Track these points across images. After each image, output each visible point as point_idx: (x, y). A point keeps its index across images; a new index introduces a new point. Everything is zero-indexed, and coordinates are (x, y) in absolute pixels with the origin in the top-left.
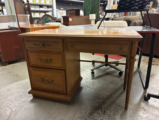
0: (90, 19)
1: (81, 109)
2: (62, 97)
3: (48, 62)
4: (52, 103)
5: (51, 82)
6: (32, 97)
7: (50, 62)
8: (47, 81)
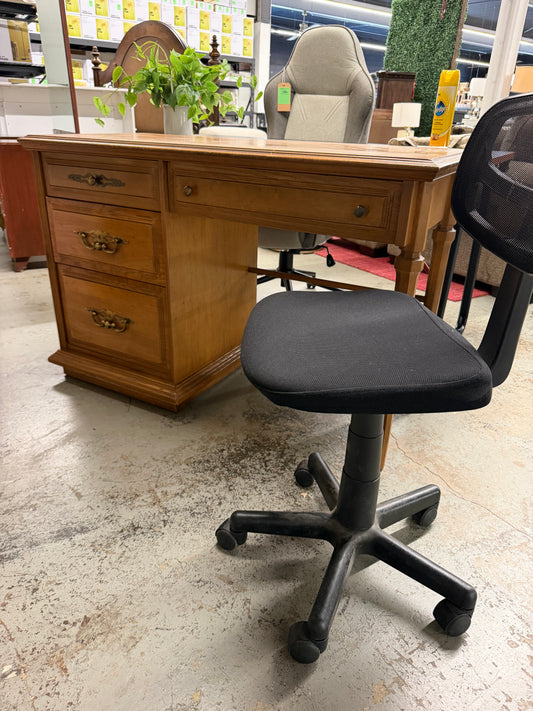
0: (393, 125)
1: (212, 439)
2: (153, 387)
3: (107, 249)
4: (119, 406)
5: (121, 325)
6: (62, 378)
7: (117, 250)
8: (111, 322)
